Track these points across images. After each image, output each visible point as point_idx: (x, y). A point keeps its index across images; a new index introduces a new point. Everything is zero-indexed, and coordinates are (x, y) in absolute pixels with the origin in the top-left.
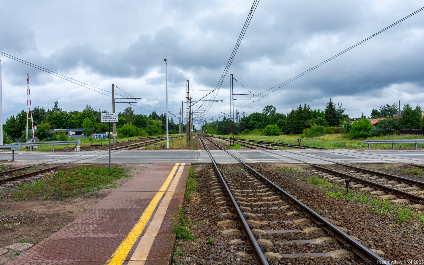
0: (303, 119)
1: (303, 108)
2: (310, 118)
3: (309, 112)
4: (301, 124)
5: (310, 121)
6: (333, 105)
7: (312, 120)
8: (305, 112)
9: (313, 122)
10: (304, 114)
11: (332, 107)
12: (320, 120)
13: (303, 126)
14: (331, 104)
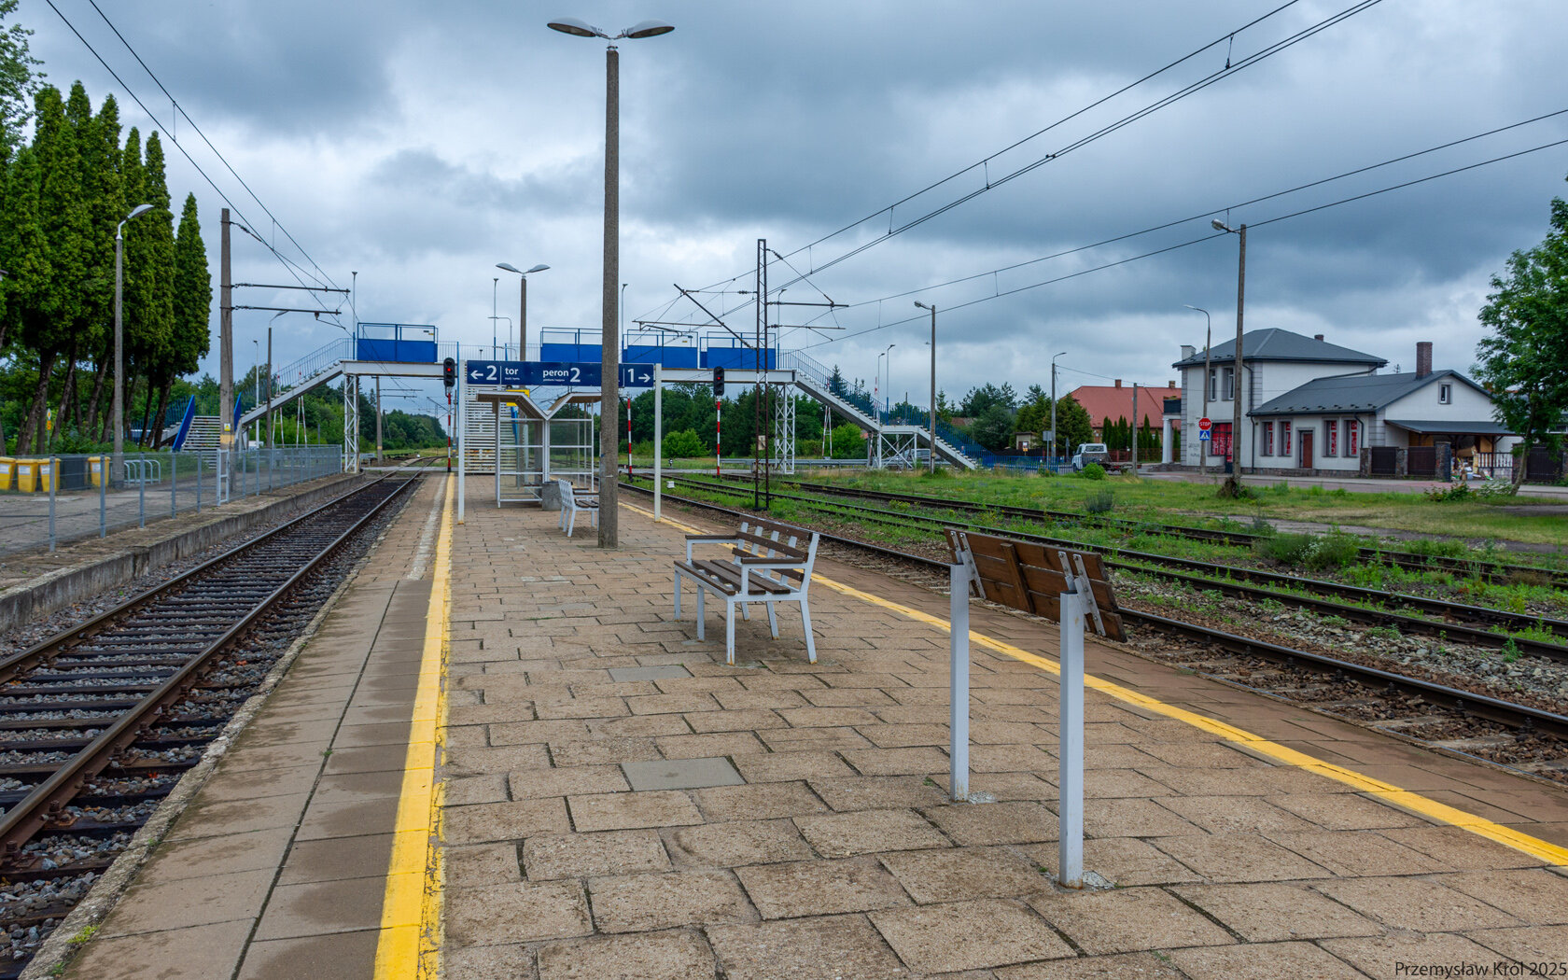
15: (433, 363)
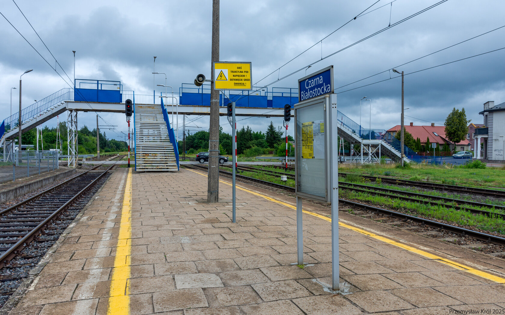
0: (245, 140)
1: (246, 130)
2: (251, 140)
3: (250, 134)
4: (243, 145)
5: (251, 142)
6: (273, 128)
7: (253, 142)
8: (247, 134)
9: (253, 144)
10: (246, 136)
11: (272, 130)
12: (260, 142)
13: (245, 147)
14: (271, 127)
15: (119, 103)
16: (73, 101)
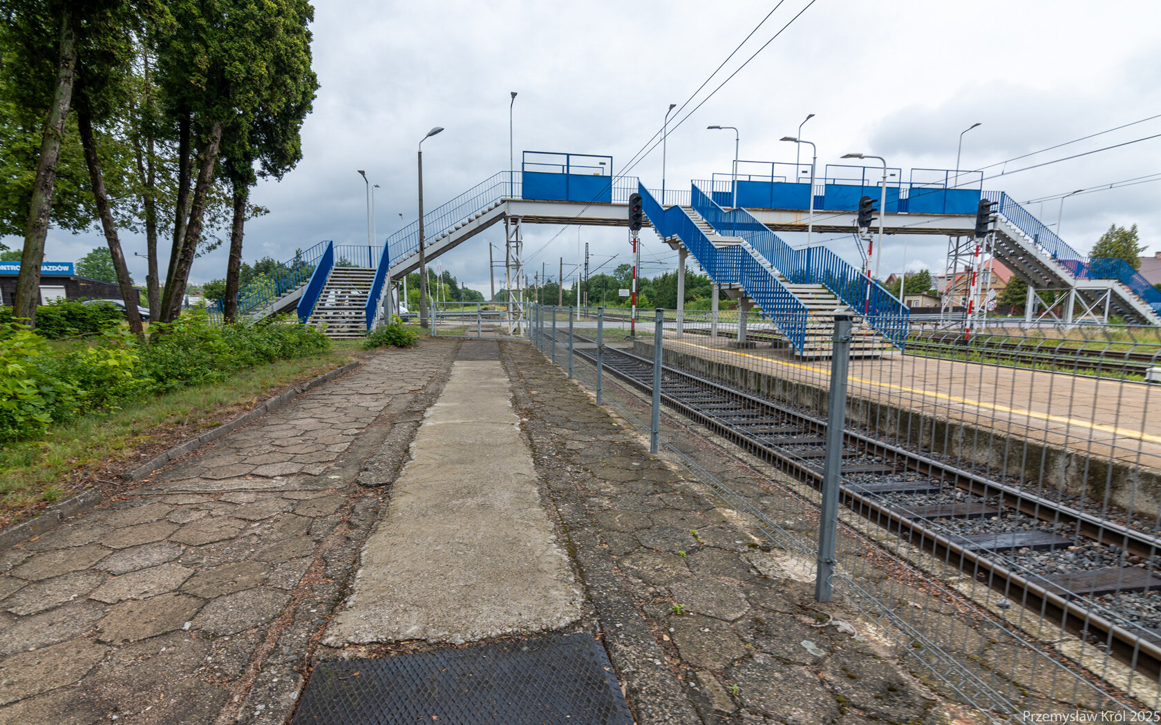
15: (609, 204)
16: (520, 198)
